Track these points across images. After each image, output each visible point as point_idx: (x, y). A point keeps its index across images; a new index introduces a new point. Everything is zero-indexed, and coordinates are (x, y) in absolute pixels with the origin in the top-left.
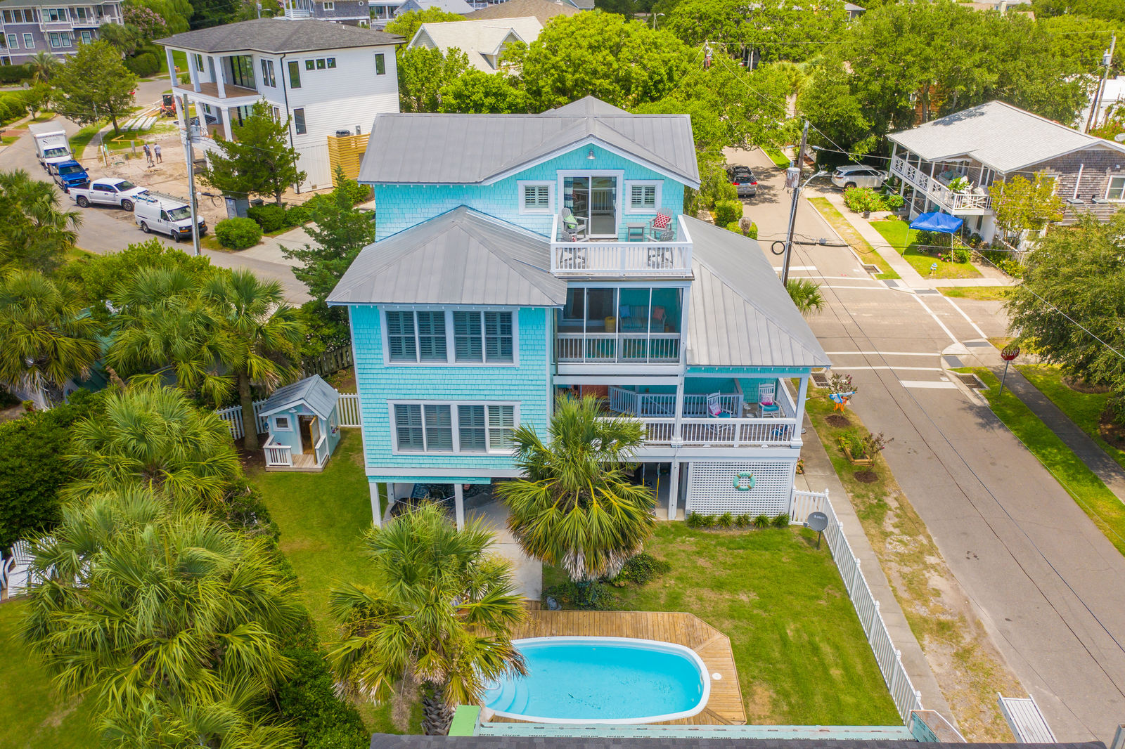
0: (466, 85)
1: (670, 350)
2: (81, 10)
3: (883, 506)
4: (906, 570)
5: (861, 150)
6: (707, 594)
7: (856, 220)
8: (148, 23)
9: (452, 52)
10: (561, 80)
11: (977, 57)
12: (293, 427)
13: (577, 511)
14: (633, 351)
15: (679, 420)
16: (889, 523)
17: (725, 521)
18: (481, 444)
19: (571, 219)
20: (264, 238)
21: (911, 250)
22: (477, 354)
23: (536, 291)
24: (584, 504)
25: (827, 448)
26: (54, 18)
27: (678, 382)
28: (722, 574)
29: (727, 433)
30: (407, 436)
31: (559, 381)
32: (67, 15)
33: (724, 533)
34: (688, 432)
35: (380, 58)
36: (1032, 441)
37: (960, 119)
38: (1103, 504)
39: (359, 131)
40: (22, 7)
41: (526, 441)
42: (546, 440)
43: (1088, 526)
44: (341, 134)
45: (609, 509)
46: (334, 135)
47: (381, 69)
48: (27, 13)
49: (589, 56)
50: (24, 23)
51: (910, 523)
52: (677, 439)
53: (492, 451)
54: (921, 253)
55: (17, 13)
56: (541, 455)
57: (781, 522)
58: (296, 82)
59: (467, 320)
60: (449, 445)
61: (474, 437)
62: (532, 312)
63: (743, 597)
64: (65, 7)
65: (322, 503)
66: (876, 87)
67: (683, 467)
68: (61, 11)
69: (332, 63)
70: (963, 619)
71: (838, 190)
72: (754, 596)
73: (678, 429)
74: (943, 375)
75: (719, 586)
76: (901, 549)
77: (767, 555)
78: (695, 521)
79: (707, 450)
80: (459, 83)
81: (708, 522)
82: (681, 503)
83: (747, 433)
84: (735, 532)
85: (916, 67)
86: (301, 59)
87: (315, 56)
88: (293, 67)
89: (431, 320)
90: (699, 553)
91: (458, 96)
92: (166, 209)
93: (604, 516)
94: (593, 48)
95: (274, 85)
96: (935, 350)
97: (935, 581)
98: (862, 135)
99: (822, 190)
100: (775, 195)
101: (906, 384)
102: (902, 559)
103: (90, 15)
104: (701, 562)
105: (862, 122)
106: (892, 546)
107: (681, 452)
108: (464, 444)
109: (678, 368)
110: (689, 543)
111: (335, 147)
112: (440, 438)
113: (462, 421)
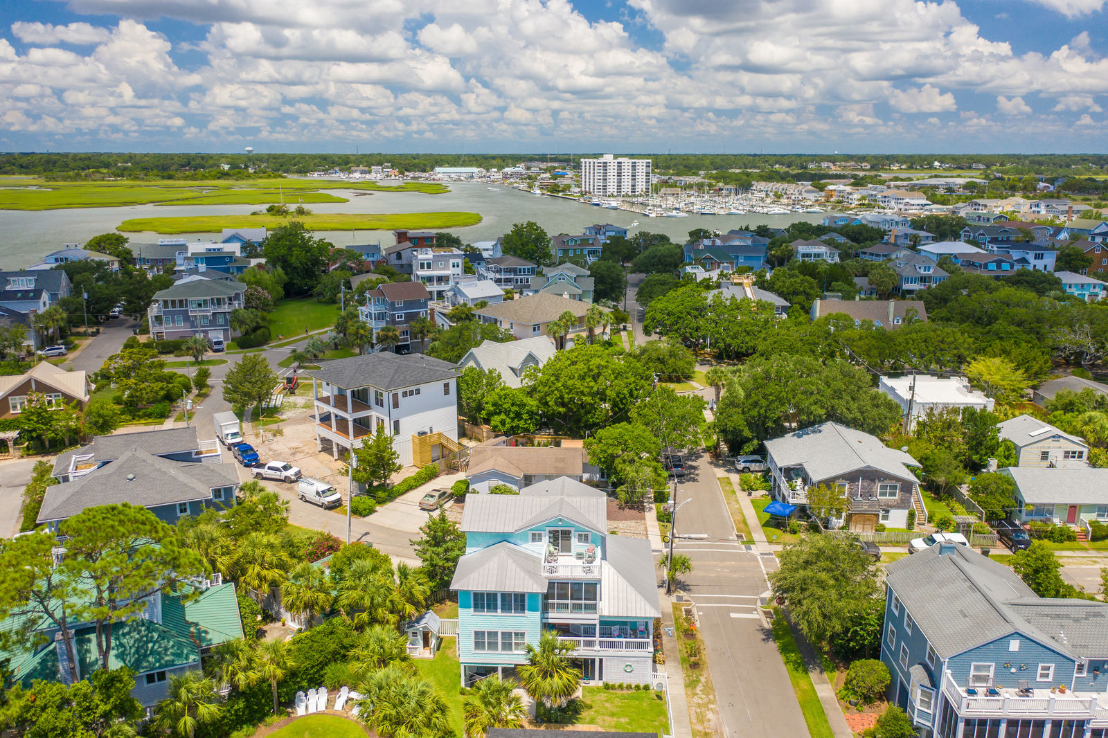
0: (500, 398)
1: (593, 608)
2: (218, 300)
3: (698, 681)
4: (699, 710)
5: (749, 447)
6: (607, 718)
7: (743, 497)
8: (259, 299)
9: (491, 372)
10: (562, 397)
11: (813, 399)
12: (420, 638)
13: (549, 678)
14: (577, 607)
15: (597, 639)
16: (698, 690)
17: (621, 687)
18: (511, 649)
19: (552, 548)
20: (378, 508)
21: (766, 524)
22: (509, 610)
23: (535, 586)
24: (551, 676)
25: (680, 651)
26: (200, 305)
27: (597, 622)
28: (615, 710)
29: (620, 645)
30: (479, 645)
31: (544, 621)
32: (209, 303)
33: (619, 692)
34: (602, 644)
35: (446, 385)
36: (784, 650)
37: (808, 434)
38: (803, 683)
39: (431, 431)
40: (177, 299)
41: (530, 650)
42: (537, 650)
43: (791, 692)
44: (422, 434)
45: (561, 678)
46: (416, 435)
47: (447, 392)
48: (181, 301)
49: (578, 384)
50: (178, 309)
51: (709, 689)
52: (597, 647)
53: (515, 652)
54: (772, 526)
55: (173, 302)
56: (535, 655)
57: (646, 688)
58: (396, 405)
59: (505, 596)
60: (497, 649)
61: (507, 646)
62: (533, 595)
63: (622, 720)
64: (208, 298)
65: (435, 675)
66: (754, 413)
67: (601, 661)
68: (205, 301)
69: (418, 392)
70: (716, 731)
71: (738, 471)
72: (627, 720)
73: (597, 643)
74: (755, 610)
75: (613, 715)
76: (700, 701)
77: (637, 702)
78: (607, 687)
79: (611, 652)
80: (496, 397)
81: (613, 687)
82: (601, 678)
83: (629, 645)
84: (625, 692)
85: (776, 403)
86: (400, 393)
87: (408, 389)
88: (395, 396)
89: (492, 596)
90: (607, 701)
91: (494, 404)
92: (320, 490)
93: (559, 681)
94: (582, 378)
95: (382, 406)
96: (757, 594)
97: (710, 715)
98: (748, 440)
99: (728, 471)
100: (697, 475)
101: (733, 615)
102: (699, 705)
103: (225, 304)
104: (607, 705)
105: (747, 433)
106: (696, 700)
107: (599, 654)
108: (503, 649)
109: (597, 616)
110: (603, 696)
111: (417, 441)
112: (493, 645)
113: (503, 638)
